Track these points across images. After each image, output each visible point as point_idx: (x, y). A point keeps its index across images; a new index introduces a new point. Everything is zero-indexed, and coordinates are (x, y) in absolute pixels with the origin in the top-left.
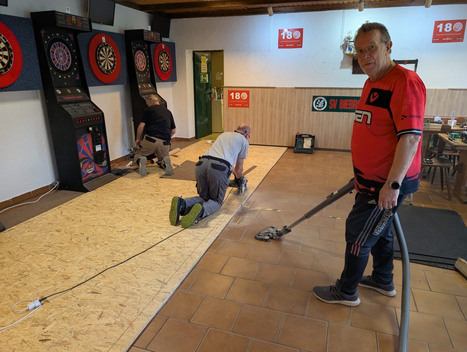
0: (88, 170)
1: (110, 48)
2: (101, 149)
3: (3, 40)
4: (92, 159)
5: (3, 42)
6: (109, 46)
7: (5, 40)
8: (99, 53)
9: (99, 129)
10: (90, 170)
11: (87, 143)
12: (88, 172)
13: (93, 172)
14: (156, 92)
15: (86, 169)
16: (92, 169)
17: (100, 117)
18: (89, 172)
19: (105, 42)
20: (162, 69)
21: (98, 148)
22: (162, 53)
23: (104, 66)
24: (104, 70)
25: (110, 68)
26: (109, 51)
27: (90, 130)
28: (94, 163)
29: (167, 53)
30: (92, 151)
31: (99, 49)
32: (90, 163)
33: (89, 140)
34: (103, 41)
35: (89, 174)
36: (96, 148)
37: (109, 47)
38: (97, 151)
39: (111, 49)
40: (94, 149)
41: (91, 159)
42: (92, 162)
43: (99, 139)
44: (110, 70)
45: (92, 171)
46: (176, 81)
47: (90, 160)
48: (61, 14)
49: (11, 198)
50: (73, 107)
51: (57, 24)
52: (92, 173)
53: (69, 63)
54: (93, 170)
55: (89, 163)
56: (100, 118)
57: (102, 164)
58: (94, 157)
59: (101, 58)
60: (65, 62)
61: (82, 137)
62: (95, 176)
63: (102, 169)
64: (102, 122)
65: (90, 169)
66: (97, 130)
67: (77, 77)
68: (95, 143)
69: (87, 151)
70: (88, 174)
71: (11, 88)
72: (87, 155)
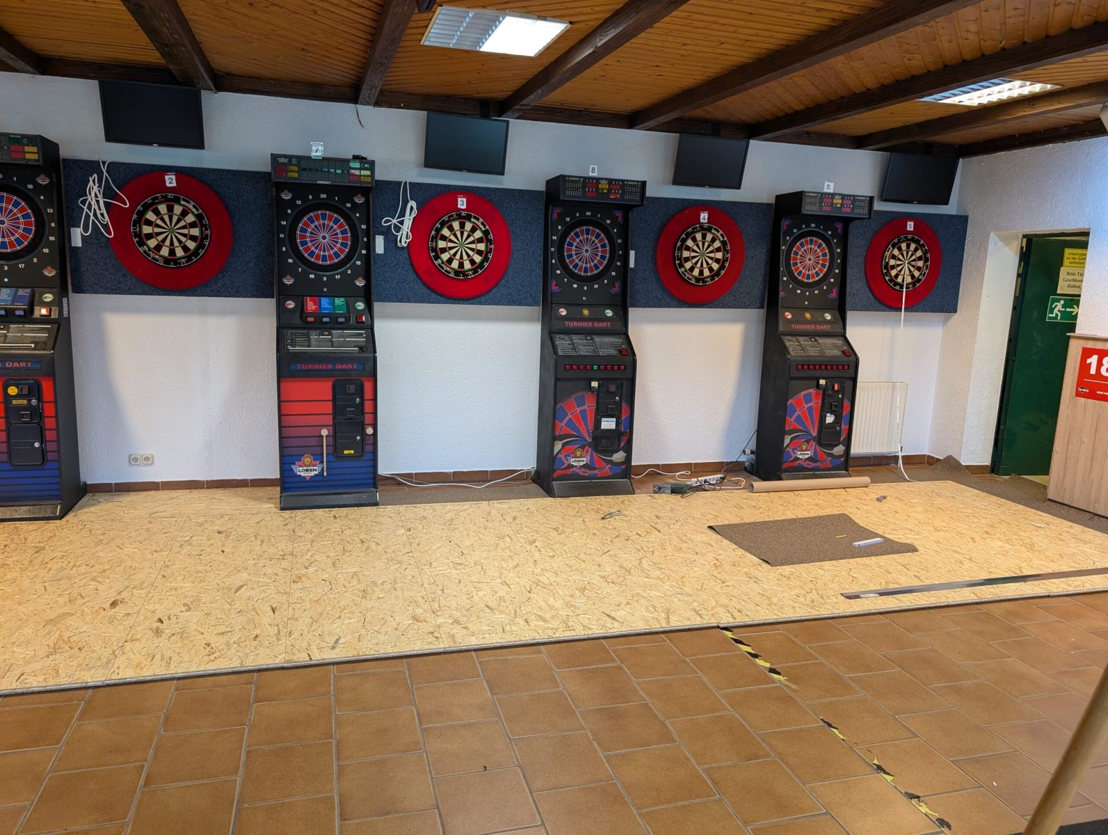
0: (573, 459)
1: (716, 233)
2: (614, 428)
3: (482, 227)
4: (589, 441)
5: (481, 229)
6: (715, 229)
7: (485, 226)
8: (682, 245)
9: (617, 388)
10: (578, 461)
11: (582, 408)
12: (572, 463)
13: (585, 466)
14: (843, 331)
15: (568, 455)
16: (584, 461)
17: (625, 366)
18: (575, 464)
19: (706, 221)
20: (891, 280)
21: (608, 424)
22: (899, 242)
23: (692, 269)
24: (690, 276)
25: (706, 273)
26: (713, 240)
27: (592, 385)
28: (590, 449)
29: (922, 242)
30: (591, 428)
31: (683, 236)
32: (583, 447)
33: (590, 406)
34: (702, 221)
35: (573, 466)
36: (602, 423)
37: (713, 231)
38: (602, 427)
39: (719, 235)
40: (598, 423)
41: (587, 441)
42: (587, 447)
43: (613, 406)
44: (708, 277)
45: (582, 463)
46: (955, 311)
47: (584, 443)
48: (576, 179)
49: (452, 471)
50: (575, 341)
51: (562, 197)
52: (581, 466)
53: (601, 263)
54: (585, 463)
56: (625, 368)
57: (611, 456)
58: (593, 439)
59: (686, 254)
60: (593, 261)
61: (574, 396)
62: (587, 475)
63: (610, 466)
64: (631, 377)
65: (578, 457)
66: (613, 388)
67: (615, 287)
68: (602, 413)
69: (580, 424)
70: (570, 466)
71: (483, 299)
72: (578, 431)
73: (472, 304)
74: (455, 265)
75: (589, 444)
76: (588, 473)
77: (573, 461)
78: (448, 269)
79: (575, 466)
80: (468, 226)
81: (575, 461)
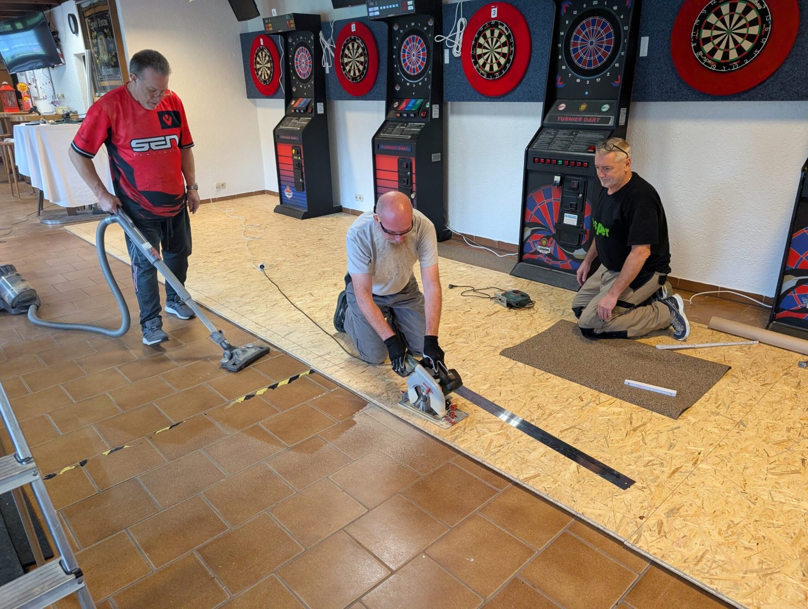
0: (540, 247)
2: (575, 224)
3: (505, 32)
5: (505, 34)
9: (579, 185)
10: (544, 249)
11: (549, 201)
13: (549, 256)
15: (536, 242)
16: (549, 250)
17: (588, 163)
18: (541, 251)
21: (570, 220)
27: (555, 180)
28: (554, 240)
30: (555, 221)
32: (548, 238)
33: (555, 199)
35: (539, 253)
36: (565, 218)
38: (565, 222)
40: (561, 218)
41: (552, 232)
42: (552, 238)
43: (576, 203)
45: (547, 252)
47: (549, 234)
52: (546, 254)
53: (605, 55)
54: (549, 252)
55: (544, 237)
56: (588, 165)
57: (573, 252)
58: (557, 231)
60: (597, 53)
61: (542, 188)
62: (551, 264)
63: (570, 259)
65: (543, 246)
66: (575, 185)
67: (617, 80)
68: (565, 208)
69: (546, 215)
70: (537, 253)
71: (510, 96)
72: (545, 221)
73: (503, 101)
74: (487, 68)
75: (554, 236)
76: (552, 262)
77: (539, 248)
78: (483, 72)
79: (541, 253)
80: (497, 32)
81: (541, 249)
